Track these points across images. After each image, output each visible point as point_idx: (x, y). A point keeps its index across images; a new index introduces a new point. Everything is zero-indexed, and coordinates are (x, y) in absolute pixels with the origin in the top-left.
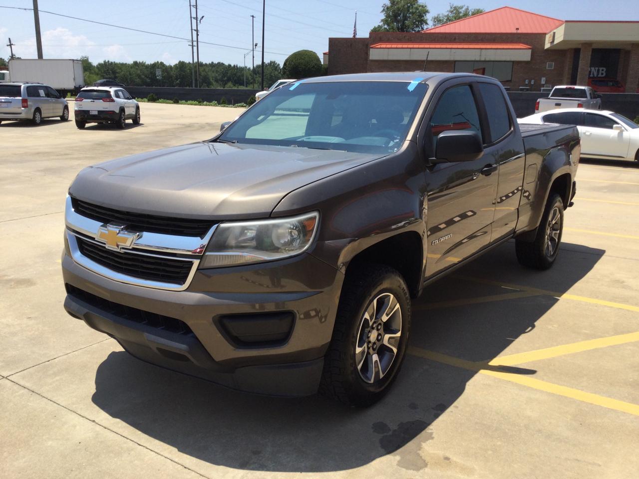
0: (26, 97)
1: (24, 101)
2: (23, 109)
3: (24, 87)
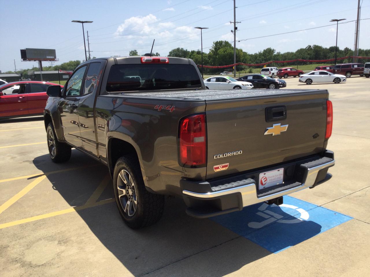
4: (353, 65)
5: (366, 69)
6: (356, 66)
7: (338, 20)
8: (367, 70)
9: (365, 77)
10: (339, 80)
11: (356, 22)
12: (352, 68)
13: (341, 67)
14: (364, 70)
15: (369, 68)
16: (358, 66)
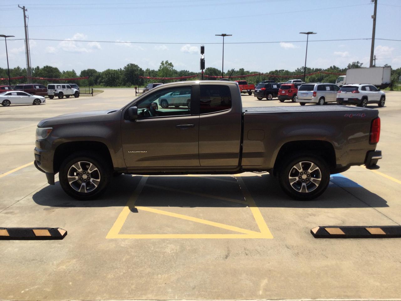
0: (316, 91)
1: (315, 93)
2: (313, 97)
3: (316, 86)
4: (35, 86)
5: (49, 90)
6: (38, 87)
7: (6, 36)
8: (51, 91)
9: (49, 98)
10: (39, 101)
11: (25, 41)
12: (34, 89)
13: (23, 87)
14: (48, 92)
15: (53, 90)
16: (40, 87)
